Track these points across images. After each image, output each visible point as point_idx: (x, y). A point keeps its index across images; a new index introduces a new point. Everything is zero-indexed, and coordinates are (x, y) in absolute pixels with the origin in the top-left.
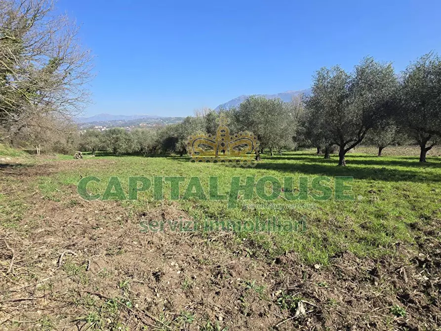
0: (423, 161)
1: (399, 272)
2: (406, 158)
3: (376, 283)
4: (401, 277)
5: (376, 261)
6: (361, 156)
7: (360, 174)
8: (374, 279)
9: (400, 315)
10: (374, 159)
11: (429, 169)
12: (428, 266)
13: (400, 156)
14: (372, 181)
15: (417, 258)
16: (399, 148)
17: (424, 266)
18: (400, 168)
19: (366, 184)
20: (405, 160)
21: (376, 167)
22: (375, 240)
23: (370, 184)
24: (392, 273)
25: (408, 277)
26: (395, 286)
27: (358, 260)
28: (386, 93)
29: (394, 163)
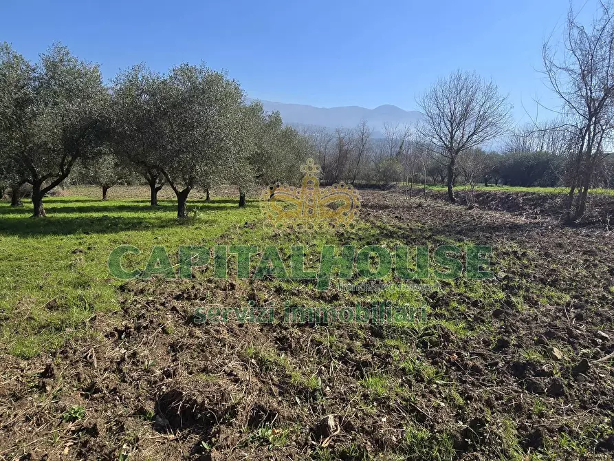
0: (154, 205)
1: (85, 357)
2: (138, 202)
3: (48, 388)
4: (89, 364)
5: (54, 354)
6: (77, 201)
7: (66, 228)
8: (43, 383)
9: (77, 418)
10: (96, 204)
11: (160, 214)
12: (128, 335)
13: (131, 200)
14: (83, 235)
15: (116, 329)
16: (132, 188)
17: (123, 337)
18: (125, 214)
19: (74, 241)
20: (136, 204)
21: (95, 215)
22: (62, 323)
23: (79, 241)
24: (77, 361)
25: (98, 359)
26: (79, 380)
27: (23, 364)
28: (93, 107)
29: (121, 208)
